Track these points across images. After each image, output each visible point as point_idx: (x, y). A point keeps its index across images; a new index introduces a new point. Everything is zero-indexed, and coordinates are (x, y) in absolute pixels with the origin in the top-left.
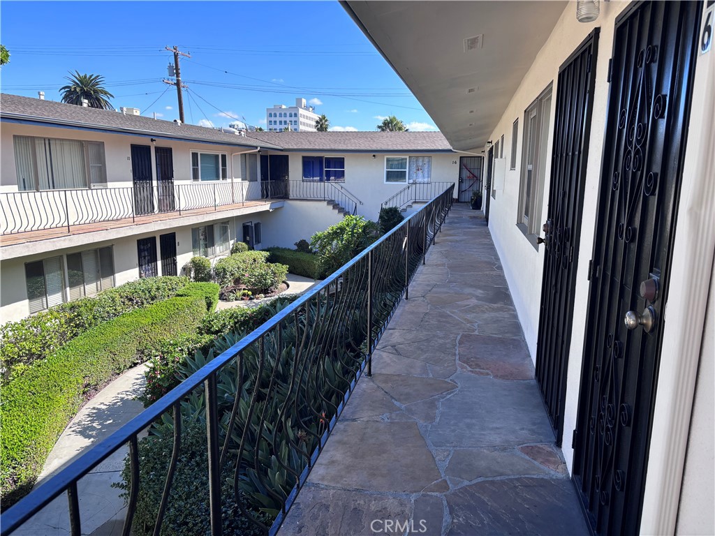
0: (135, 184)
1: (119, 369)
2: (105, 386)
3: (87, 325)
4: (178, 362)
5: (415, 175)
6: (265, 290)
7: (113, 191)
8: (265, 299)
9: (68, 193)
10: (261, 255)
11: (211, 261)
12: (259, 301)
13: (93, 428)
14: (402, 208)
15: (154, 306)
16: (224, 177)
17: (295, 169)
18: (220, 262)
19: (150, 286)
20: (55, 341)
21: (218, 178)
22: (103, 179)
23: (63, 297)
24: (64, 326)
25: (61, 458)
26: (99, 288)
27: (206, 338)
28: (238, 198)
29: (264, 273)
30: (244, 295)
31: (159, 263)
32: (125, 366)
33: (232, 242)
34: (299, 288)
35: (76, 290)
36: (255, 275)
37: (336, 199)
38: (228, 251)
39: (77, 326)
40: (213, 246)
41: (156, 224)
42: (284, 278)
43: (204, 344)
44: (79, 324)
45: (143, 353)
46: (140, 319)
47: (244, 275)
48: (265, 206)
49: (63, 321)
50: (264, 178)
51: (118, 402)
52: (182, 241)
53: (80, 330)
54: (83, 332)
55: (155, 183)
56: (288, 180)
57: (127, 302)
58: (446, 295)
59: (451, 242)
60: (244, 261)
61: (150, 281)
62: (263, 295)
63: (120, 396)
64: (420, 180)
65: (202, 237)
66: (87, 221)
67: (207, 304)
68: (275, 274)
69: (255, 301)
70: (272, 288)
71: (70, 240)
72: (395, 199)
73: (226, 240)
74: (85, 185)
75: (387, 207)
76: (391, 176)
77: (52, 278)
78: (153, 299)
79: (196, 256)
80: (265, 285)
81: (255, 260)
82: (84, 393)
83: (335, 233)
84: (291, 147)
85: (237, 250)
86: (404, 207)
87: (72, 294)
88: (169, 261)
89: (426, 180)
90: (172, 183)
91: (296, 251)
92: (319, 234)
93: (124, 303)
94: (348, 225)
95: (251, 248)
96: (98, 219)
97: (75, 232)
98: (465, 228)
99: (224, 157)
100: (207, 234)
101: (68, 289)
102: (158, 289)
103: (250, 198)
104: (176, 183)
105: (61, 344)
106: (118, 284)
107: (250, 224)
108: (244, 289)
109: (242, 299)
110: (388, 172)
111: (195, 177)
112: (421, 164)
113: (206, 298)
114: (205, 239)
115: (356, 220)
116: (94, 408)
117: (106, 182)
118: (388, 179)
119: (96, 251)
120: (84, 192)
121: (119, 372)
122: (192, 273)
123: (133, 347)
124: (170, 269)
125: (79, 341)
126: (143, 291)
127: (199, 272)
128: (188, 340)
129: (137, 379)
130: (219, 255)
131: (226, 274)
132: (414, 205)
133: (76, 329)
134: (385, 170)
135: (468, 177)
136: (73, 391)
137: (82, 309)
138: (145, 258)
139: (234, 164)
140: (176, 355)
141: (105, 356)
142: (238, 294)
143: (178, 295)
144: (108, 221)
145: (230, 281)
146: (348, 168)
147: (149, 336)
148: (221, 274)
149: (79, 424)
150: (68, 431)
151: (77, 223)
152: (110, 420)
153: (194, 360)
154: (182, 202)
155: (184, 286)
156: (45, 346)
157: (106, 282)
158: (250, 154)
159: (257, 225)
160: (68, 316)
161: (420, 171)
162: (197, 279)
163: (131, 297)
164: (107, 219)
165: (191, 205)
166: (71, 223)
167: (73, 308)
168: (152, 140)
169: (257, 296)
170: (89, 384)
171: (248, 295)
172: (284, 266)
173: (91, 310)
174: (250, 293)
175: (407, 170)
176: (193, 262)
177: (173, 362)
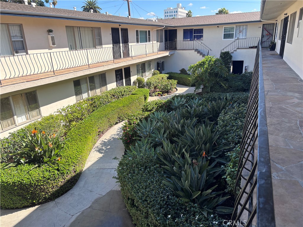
0: (113, 45)
1: (111, 125)
2: (106, 132)
3: (98, 107)
4: (135, 123)
5: (238, 35)
6: (167, 91)
7: (105, 48)
8: (168, 95)
9: (88, 50)
10: (165, 76)
11: (144, 79)
12: (165, 96)
13: (103, 150)
14: (231, 51)
15: (123, 99)
16: (149, 41)
17: (180, 35)
18: (148, 79)
19: (121, 90)
20: (86, 113)
21: (147, 42)
22: (101, 44)
23: (88, 94)
24: (89, 107)
25: (91, 161)
26: (101, 91)
27: (147, 114)
28: (156, 50)
29: (167, 84)
30: (159, 94)
31: (124, 80)
32: (113, 124)
33: (153, 70)
34: (182, 90)
35: (93, 91)
36: (163, 85)
37: (199, 49)
38: (151, 75)
39: (94, 107)
40: (145, 72)
41: (122, 63)
42: (175, 86)
43: (146, 116)
44: (95, 106)
45: (120, 118)
46: (118, 104)
47: (158, 85)
48: (167, 53)
49: (89, 105)
50: (166, 40)
51: (111, 139)
52: (133, 70)
53: (95, 109)
54: (96, 109)
55: (121, 45)
56: (176, 41)
57: (112, 97)
58: (278, 96)
59: (267, 67)
60: (158, 79)
61: (121, 88)
62: (166, 94)
63: (112, 136)
64: (241, 37)
65: (140, 69)
66: (96, 63)
67: (145, 98)
68: (171, 84)
69: (163, 96)
70: (170, 91)
71: (90, 71)
72: (228, 47)
73: (150, 70)
74: (94, 47)
75: (224, 51)
76: (226, 36)
77: (84, 86)
78: (123, 96)
79: (139, 77)
80: (167, 89)
81: (163, 78)
82: (98, 135)
83: (201, 65)
84: (178, 25)
85: (155, 74)
86: (232, 51)
87: (91, 93)
88: (128, 79)
89: (244, 37)
90: (128, 44)
91: (180, 74)
92: (192, 65)
93: (111, 97)
94: (207, 61)
95: (161, 73)
96: (100, 61)
97: (92, 67)
98: (271, 60)
99: (149, 31)
100: (142, 67)
101: (90, 91)
102: (125, 91)
103: (160, 50)
104: (130, 44)
105: (89, 114)
106: (109, 89)
107: (160, 62)
108: (159, 91)
109: (158, 96)
110: (224, 34)
111: (138, 42)
112: (241, 29)
113: (144, 95)
114: (142, 69)
115: (211, 58)
116: (102, 141)
117: (102, 45)
118: (224, 38)
119: (99, 75)
120: (94, 50)
121: (111, 126)
122: (137, 84)
123: (116, 116)
124: (128, 83)
125: (95, 113)
126: (119, 92)
127: (140, 84)
128: (139, 114)
129: (118, 129)
130: (147, 76)
131: (151, 85)
132: (238, 50)
133: (94, 108)
134: (223, 33)
135: (267, 34)
136: (94, 134)
137: (96, 100)
138: (118, 78)
139: (153, 35)
140: (135, 120)
141: (105, 120)
142: (156, 94)
143: (133, 94)
144: (104, 62)
145: (152, 88)
146: (205, 34)
147: (122, 111)
148: (149, 85)
149: (97, 147)
150: (93, 150)
151: (92, 63)
152: (109, 146)
153: (142, 123)
154: (132, 53)
155: (135, 90)
156: (83, 115)
157: (104, 88)
158: (160, 30)
159: (163, 62)
160: (90, 103)
161: (241, 33)
162: (139, 87)
163: (114, 95)
164: (103, 61)
165: (137, 54)
166: (90, 63)
167: (92, 99)
168: (120, 25)
169: (164, 94)
170: (100, 131)
171: (160, 94)
172: (176, 81)
173: (99, 100)
174: (161, 93)
175: (234, 33)
176: (137, 79)
177: (133, 124)
